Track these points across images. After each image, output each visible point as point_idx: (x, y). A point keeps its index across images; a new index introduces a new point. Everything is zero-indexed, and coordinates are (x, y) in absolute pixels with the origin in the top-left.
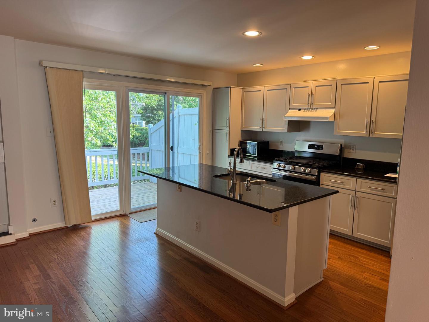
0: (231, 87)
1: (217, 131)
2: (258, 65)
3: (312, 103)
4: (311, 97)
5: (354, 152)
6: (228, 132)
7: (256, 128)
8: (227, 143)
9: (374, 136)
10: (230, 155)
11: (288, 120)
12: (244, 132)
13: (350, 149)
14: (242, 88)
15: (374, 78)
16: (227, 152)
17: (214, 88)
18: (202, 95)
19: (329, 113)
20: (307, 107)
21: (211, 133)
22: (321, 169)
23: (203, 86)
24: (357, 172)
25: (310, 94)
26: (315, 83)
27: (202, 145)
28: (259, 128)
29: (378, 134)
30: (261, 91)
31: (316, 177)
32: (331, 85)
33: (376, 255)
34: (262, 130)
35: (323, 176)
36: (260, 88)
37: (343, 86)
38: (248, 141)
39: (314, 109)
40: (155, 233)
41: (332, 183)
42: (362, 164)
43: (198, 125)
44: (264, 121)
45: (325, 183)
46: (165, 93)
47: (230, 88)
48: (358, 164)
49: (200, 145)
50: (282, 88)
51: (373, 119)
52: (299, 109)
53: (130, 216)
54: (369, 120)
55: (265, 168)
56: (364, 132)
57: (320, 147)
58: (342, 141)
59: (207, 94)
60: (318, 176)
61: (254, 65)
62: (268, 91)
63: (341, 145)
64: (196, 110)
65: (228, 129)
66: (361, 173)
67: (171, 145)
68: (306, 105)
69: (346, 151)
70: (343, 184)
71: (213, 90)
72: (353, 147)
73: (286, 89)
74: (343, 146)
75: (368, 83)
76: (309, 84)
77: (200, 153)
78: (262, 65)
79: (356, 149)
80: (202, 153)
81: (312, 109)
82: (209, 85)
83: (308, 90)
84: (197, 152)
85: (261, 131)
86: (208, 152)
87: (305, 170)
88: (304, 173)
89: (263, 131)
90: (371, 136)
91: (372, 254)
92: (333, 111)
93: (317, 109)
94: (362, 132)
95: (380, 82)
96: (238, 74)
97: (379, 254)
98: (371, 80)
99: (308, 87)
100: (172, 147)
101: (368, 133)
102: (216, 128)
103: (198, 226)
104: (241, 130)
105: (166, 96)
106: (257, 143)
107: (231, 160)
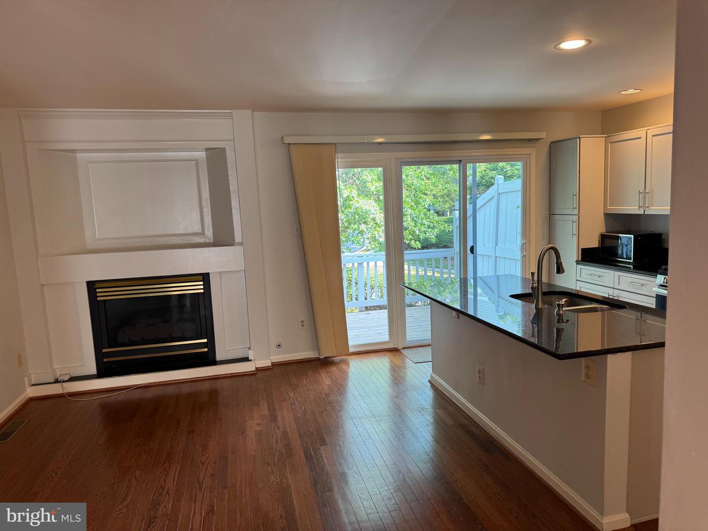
0: (581, 136)
1: (557, 217)
2: (631, 91)
6: (575, 218)
7: (633, 209)
8: (575, 238)
10: (580, 259)
12: (610, 217)
14: (606, 136)
16: (574, 255)
17: (552, 143)
18: (528, 156)
21: (547, 221)
23: (529, 140)
27: (528, 244)
28: (637, 208)
30: (640, 138)
34: (644, 213)
36: (640, 132)
38: (620, 235)
40: (429, 381)
43: (520, 208)
44: (647, 195)
46: (460, 161)
47: (578, 139)
49: (525, 243)
53: (404, 352)
55: (642, 285)
59: (538, 156)
61: (622, 93)
62: (654, 138)
64: (517, 184)
65: (576, 212)
67: (470, 244)
71: (550, 145)
77: (524, 256)
78: (639, 91)
80: (527, 257)
82: (542, 139)
84: (518, 255)
85: (642, 213)
89: (646, 213)
96: (602, 111)
100: (472, 247)
102: (557, 212)
103: (480, 376)
104: (605, 214)
105: (461, 165)
106: (632, 236)
107: (581, 269)
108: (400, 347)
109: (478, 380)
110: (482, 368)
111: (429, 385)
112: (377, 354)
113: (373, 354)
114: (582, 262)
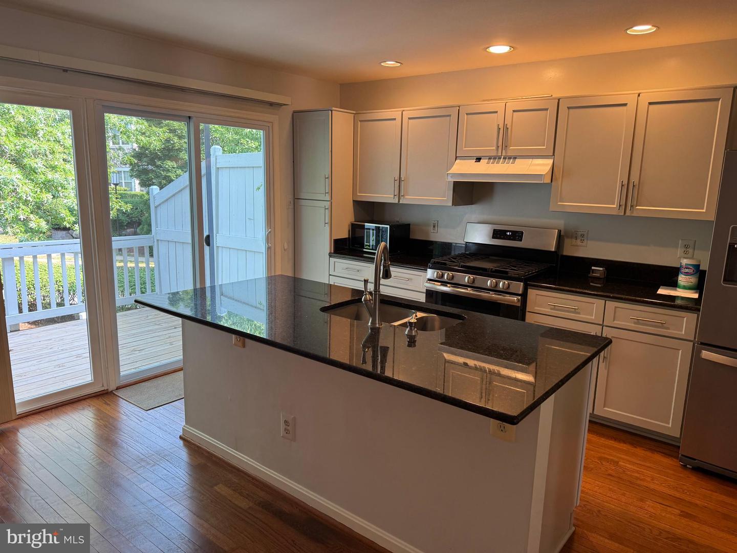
0: (334, 108)
1: (303, 202)
2: (390, 63)
3: (505, 146)
4: (504, 132)
5: (584, 244)
6: (327, 204)
7: (384, 195)
8: (327, 228)
9: (635, 214)
10: (332, 252)
11: (454, 182)
12: (359, 205)
13: (576, 239)
14: (354, 112)
15: (639, 95)
16: (326, 246)
17: (294, 112)
18: (270, 125)
19: (541, 167)
20: (494, 154)
21: (292, 206)
22: (530, 282)
23: (271, 104)
24: (591, 284)
25: (501, 126)
26: (512, 106)
27: (273, 232)
28: (393, 196)
29: (643, 209)
30: (395, 119)
31: (520, 297)
32: (547, 110)
35: (532, 293)
36: (395, 113)
37: (571, 110)
38: (366, 224)
39: (510, 158)
40: (181, 437)
41: (551, 309)
42: (601, 269)
43: (262, 189)
44: (402, 183)
45: (537, 309)
46: (190, 117)
47: (330, 112)
48: (593, 268)
49: (270, 232)
50: (441, 114)
51: (635, 178)
52: (477, 159)
53: (118, 393)
54: (625, 182)
55: (409, 279)
56: (615, 206)
57: (517, 235)
58: (560, 223)
59: (282, 123)
60: (524, 296)
61: (381, 64)
62: (410, 121)
63: (560, 232)
64: (258, 158)
65: (328, 197)
66: (600, 286)
67: (206, 233)
68: (492, 149)
69: (567, 242)
70: (575, 311)
71: (293, 115)
72: (583, 236)
73: (450, 116)
74: (562, 233)
75: (625, 105)
76: (499, 106)
77: (269, 248)
78: (399, 65)
79: (587, 240)
80: (273, 248)
81: (505, 158)
82: (285, 105)
83: (498, 120)
84: (262, 247)
85: (397, 202)
86: (286, 247)
87: (497, 284)
88: (495, 290)
89: (400, 203)
90: (628, 213)
92: (550, 161)
93: (515, 158)
94: (612, 207)
95: (650, 103)
96: (341, 85)
98: (631, 100)
99: (496, 112)
100: (208, 237)
101: (624, 207)
102: (303, 196)
103: (288, 428)
104: (354, 202)
105: (192, 124)
106: (388, 226)
107: (335, 262)
108: (112, 387)
109: (282, 432)
110: (293, 417)
111: (181, 443)
112: (75, 405)
113: (68, 408)
114: (334, 255)
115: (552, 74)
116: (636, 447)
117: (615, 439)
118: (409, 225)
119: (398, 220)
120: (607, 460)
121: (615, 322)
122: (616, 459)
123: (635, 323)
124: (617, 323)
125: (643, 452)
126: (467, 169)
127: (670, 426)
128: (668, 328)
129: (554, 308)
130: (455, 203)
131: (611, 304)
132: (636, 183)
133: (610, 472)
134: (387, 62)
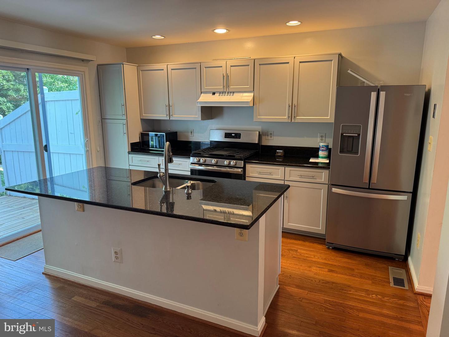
0: (124, 63)
1: (108, 121)
2: (158, 37)
3: (228, 86)
4: (227, 78)
5: (272, 138)
6: (125, 122)
7: (160, 115)
8: (126, 136)
9: (296, 121)
10: (130, 151)
11: (201, 106)
12: (145, 122)
13: (268, 136)
14: (137, 65)
15: (294, 58)
16: (126, 148)
18: (83, 73)
19: (247, 97)
20: (222, 90)
21: (100, 124)
22: (247, 160)
23: (83, 60)
24: (277, 159)
25: (225, 75)
26: (230, 63)
27: (89, 141)
28: (166, 115)
29: (300, 118)
30: (163, 70)
31: (242, 169)
32: (248, 65)
33: (311, 244)
34: (170, 119)
35: (248, 166)
36: (163, 66)
37: (261, 66)
38: (150, 133)
39: (231, 93)
40: (43, 273)
41: (258, 174)
42: (281, 151)
43: (80, 113)
44: (171, 108)
45: (251, 175)
46: (28, 69)
47: (122, 65)
48: (277, 151)
49: (87, 141)
50: (190, 67)
51: (295, 102)
52: (213, 93)
54: (291, 104)
55: (180, 164)
56: (286, 117)
57: (238, 136)
58: (259, 128)
59: (90, 73)
60: (244, 168)
61: (153, 37)
62: (172, 71)
63: (259, 132)
64: (76, 94)
65: (124, 117)
66: (281, 160)
67: (44, 144)
68: (220, 88)
69: (264, 138)
70: (270, 174)
71: (97, 66)
72: (271, 134)
73: (196, 68)
74: (261, 133)
75: (288, 63)
76: (223, 63)
77: (87, 151)
78: (163, 38)
79: (273, 136)
80: (90, 151)
81: (228, 93)
82: (92, 61)
83: (222, 71)
84: (82, 151)
85: (168, 119)
86: (98, 149)
87: (230, 163)
88: (229, 166)
89: (171, 119)
90: (293, 121)
91: (307, 243)
92: (252, 94)
93: (233, 93)
94: (285, 118)
95: (300, 62)
96: (127, 48)
97: (313, 243)
98: (291, 60)
99: (221, 67)
100: (46, 146)
101: (290, 117)
102: (108, 117)
103: (118, 256)
104: (141, 119)
105: (30, 73)
106: (165, 134)
107: (132, 157)
109: (114, 259)
110: (120, 249)
114: (131, 152)
115: (249, 45)
116: (305, 242)
117: (295, 239)
118: (176, 132)
119: (169, 129)
120: (292, 250)
121: (290, 178)
122: (297, 249)
123: (300, 178)
124: (291, 178)
125: (309, 243)
126: (207, 99)
127: (320, 229)
128: (316, 179)
129: (260, 173)
130: (203, 119)
131: (288, 169)
132: (296, 104)
133: (294, 256)
134: (156, 36)
